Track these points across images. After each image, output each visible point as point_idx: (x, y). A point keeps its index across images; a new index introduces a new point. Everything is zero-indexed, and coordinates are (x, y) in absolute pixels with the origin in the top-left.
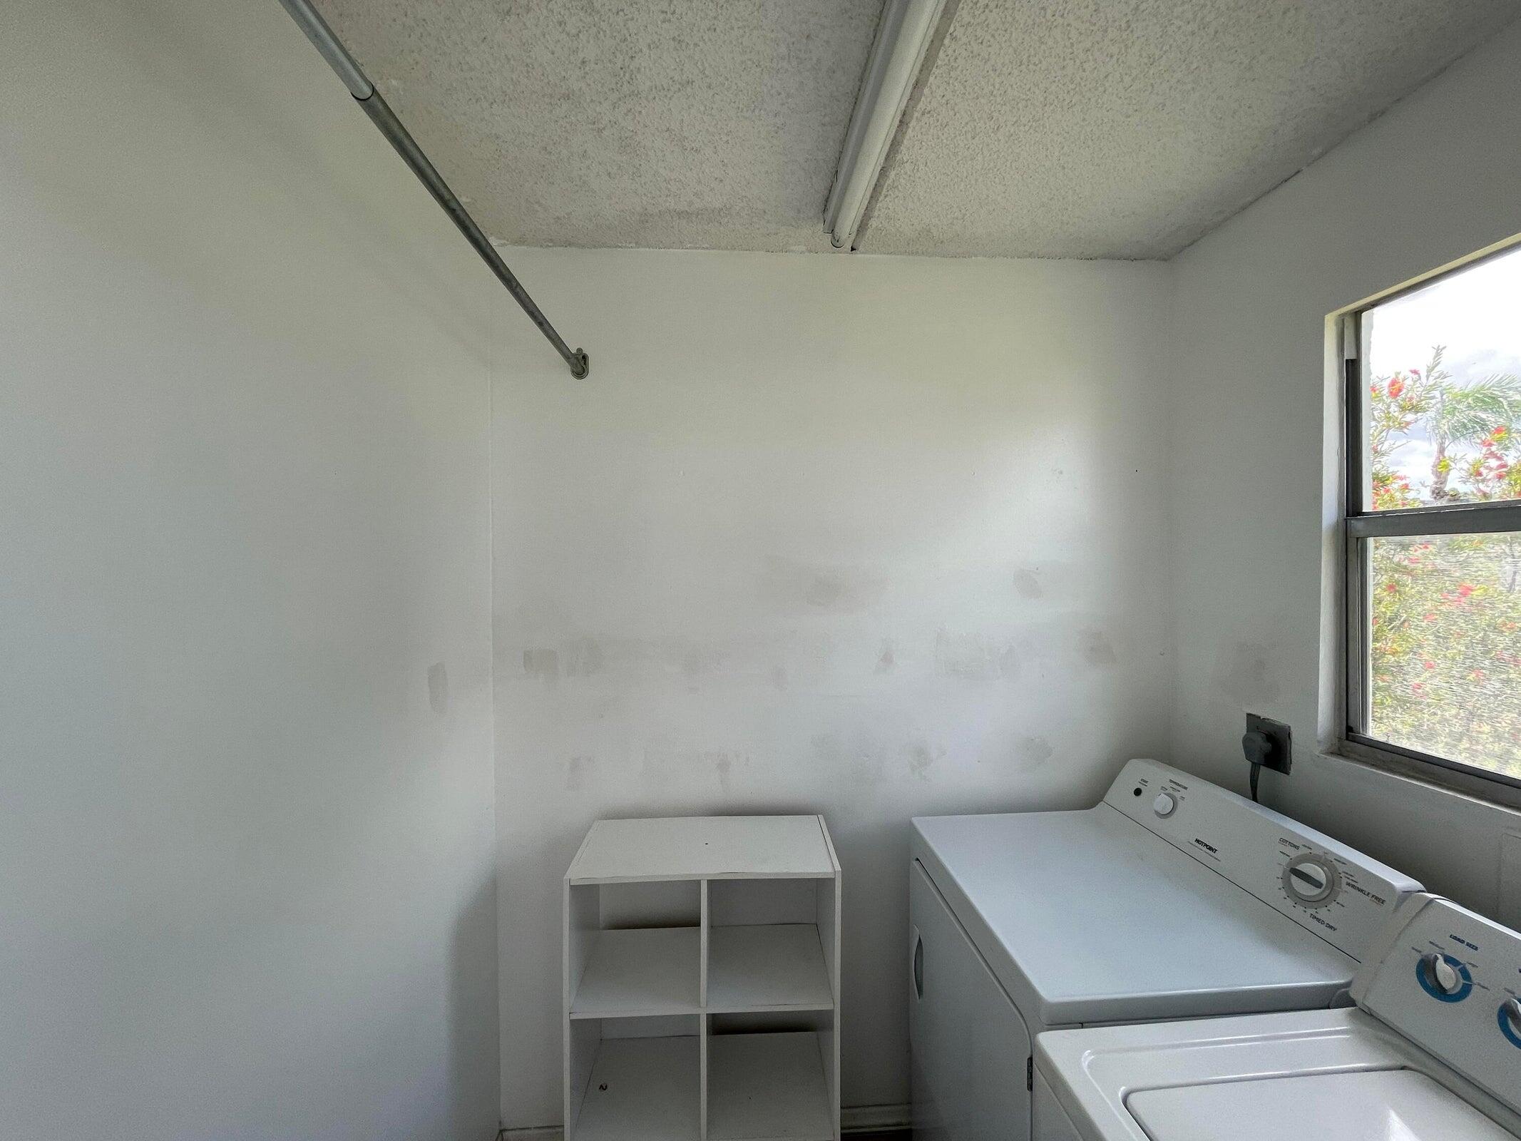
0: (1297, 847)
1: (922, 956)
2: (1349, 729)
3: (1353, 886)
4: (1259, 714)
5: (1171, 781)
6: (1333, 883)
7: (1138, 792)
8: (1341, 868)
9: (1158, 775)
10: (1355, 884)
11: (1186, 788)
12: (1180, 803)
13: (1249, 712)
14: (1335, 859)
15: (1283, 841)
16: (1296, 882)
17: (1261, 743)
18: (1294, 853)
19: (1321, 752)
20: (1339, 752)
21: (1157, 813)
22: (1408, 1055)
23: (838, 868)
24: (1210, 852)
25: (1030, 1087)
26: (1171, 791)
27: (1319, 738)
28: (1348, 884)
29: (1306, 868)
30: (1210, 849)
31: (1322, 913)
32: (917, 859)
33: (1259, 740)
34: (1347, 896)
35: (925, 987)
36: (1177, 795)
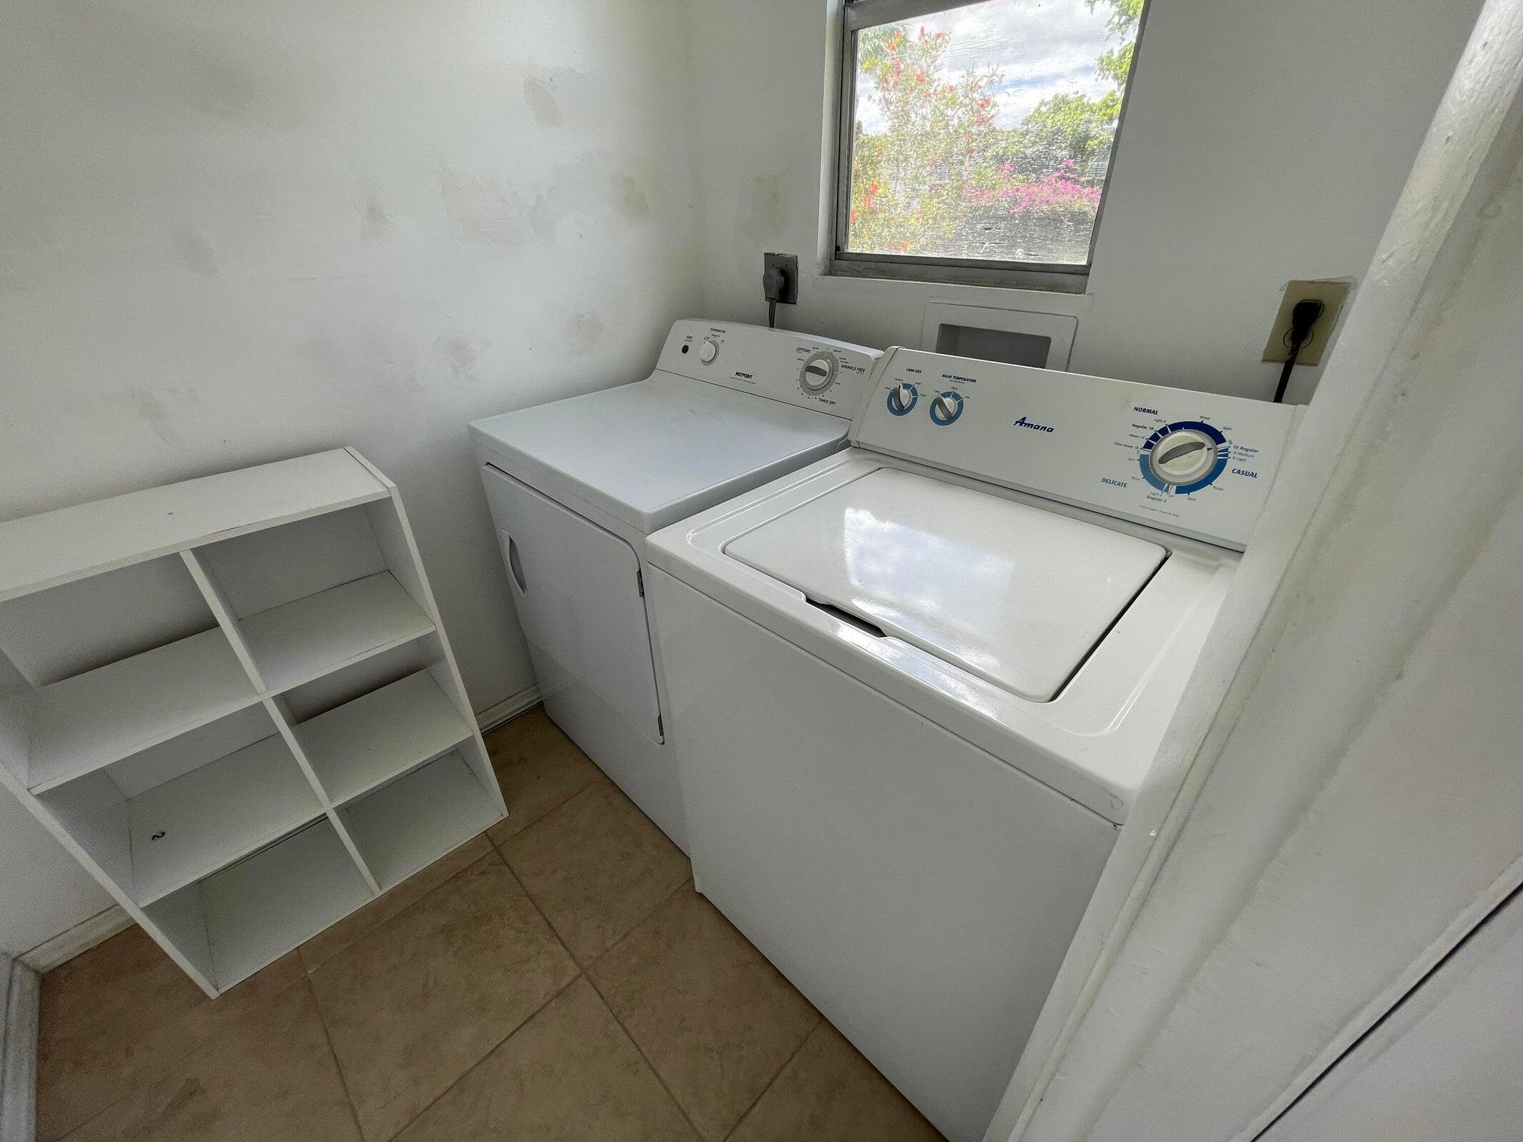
0: (809, 351)
1: (517, 554)
2: (838, 248)
3: (846, 367)
4: (774, 252)
5: (712, 330)
6: (833, 370)
7: (685, 349)
8: (837, 355)
9: (700, 328)
10: (848, 365)
11: (724, 332)
12: (721, 346)
13: (767, 252)
14: (834, 351)
15: (799, 349)
16: (809, 376)
17: (778, 279)
18: (806, 356)
19: (819, 274)
20: (830, 271)
21: (703, 361)
22: (879, 461)
23: (391, 484)
24: (748, 379)
25: (642, 594)
26: (712, 339)
27: (818, 262)
28: (842, 366)
29: (815, 364)
30: (748, 376)
31: (827, 395)
32: (488, 463)
33: (775, 273)
34: (843, 376)
35: (527, 578)
36: (718, 340)
